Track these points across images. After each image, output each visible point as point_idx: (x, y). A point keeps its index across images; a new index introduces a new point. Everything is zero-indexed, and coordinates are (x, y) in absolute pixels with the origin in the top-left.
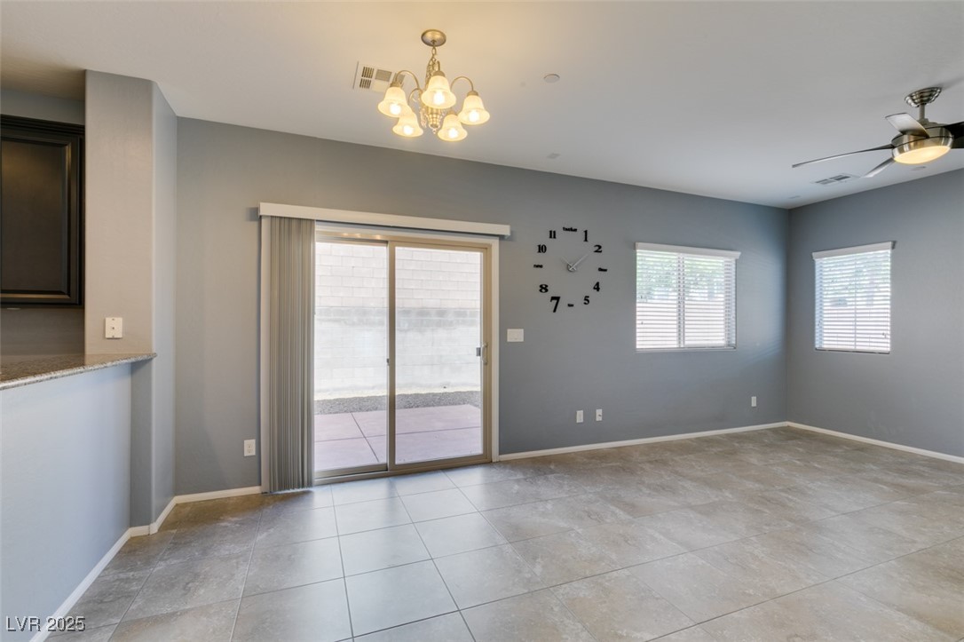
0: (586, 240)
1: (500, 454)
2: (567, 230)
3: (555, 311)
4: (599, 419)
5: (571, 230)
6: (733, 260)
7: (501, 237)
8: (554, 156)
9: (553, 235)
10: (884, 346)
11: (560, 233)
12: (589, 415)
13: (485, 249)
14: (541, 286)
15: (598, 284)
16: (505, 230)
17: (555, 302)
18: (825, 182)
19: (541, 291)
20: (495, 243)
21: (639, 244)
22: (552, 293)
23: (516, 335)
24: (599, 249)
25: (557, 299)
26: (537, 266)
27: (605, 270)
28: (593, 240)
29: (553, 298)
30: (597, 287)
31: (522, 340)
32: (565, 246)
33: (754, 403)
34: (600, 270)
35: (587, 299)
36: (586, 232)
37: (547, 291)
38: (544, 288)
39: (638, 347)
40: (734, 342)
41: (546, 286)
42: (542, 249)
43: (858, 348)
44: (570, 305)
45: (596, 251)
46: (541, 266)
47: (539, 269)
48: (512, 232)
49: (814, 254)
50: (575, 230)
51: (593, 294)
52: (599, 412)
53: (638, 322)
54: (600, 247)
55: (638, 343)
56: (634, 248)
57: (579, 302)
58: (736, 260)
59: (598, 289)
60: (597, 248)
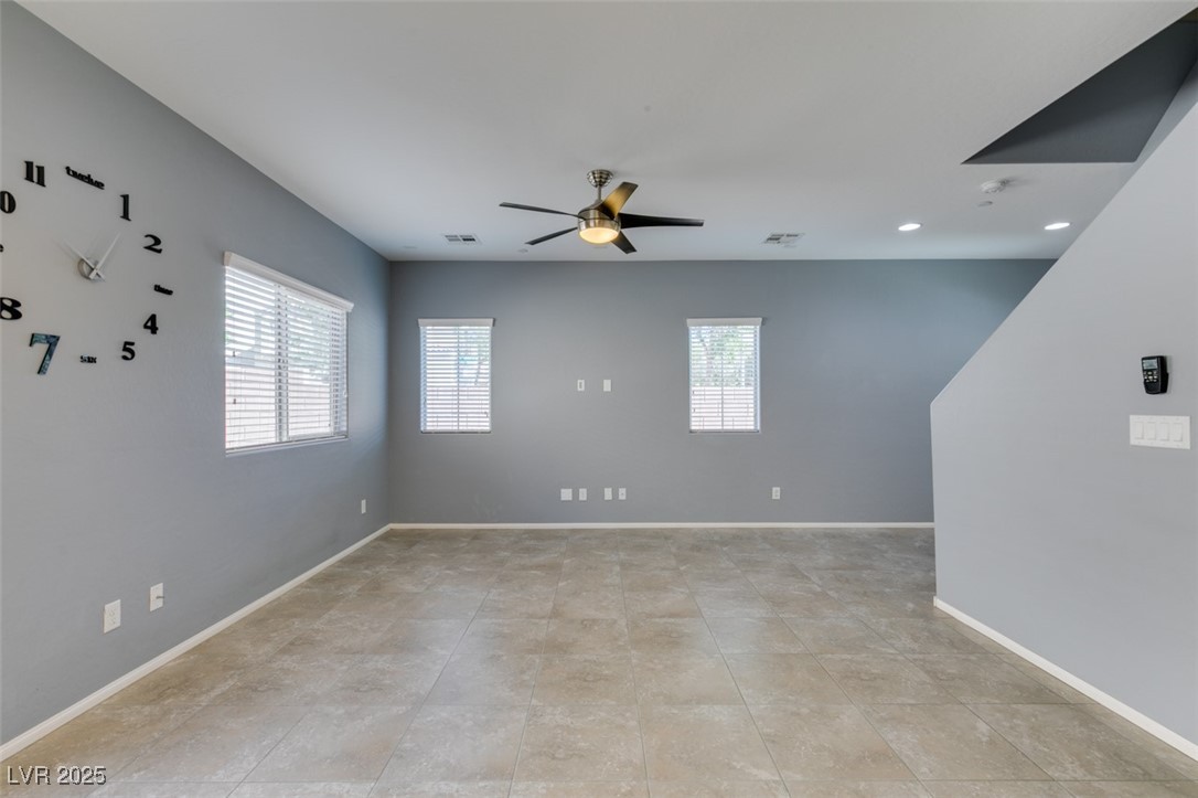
0: (126, 216)
2: (75, 175)
3: (43, 370)
4: (155, 604)
5: (88, 179)
6: (343, 314)
9: (35, 174)
15: (153, 318)
17: (42, 347)
21: (234, 257)
24: (155, 245)
25: (52, 341)
27: (169, 292)
28: (143, 221)
29: (37, 338)
30: (152, 325)
33: (364, 511)
34: (158, 289)
35: (128, 349)
36: (126, 198)
37: (16, 316)
39: (228, 446)
40: (345, 429)
41: (16, 304)
44: (92, 360)
45: (149, 248)
49: (420, 320)
50: (99, 185)
51: (142, 339)
52: (157, 590)
53: (229, 400)
54: (157, 241)
55: (228, 438)
56: (221, 260)
57: (108, 352)
58: (347, 314)
59: (154, 329)
60: (151, 242)
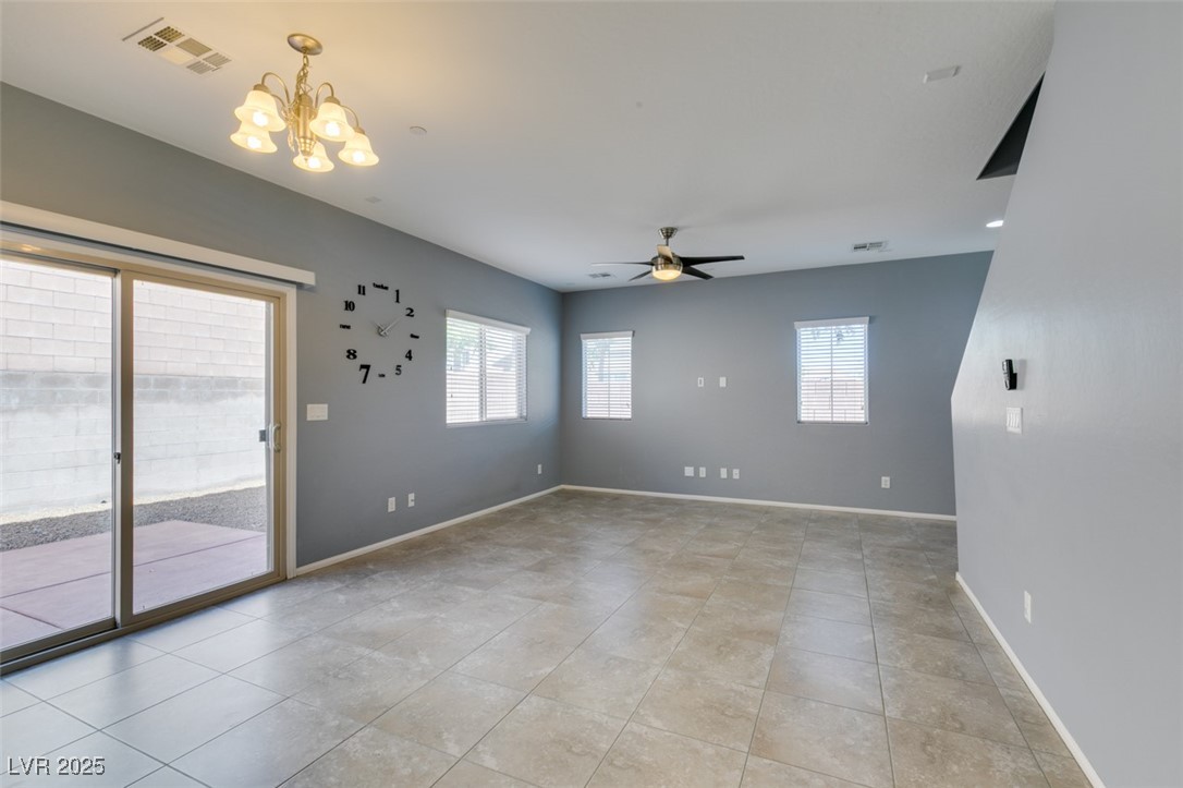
0: (398, 301)
1: (298, 566)
2: (378, 286)
3: (364, 381)
4: (411, 504)
5: (382, 287)
6: (524, 335)
7: (300, 286)
8: (374, 200)
9: (362, 290)
10: (627, 414)
11: (369, 289)
12: (402, 502)
13: (276, 299)
14: (349, 351)
15: (410, 352)
16: (308, 278)
17: (364, 371)
18: (594, 276)
19: (348, 357)
20: (291, 294)
21: (450, 312)
22: (361, 360)
23: (318, 412)
24: (411, 312)
25: (367, 367)
26: (344, 327)
27: (417, 337)
28: (405, 302)
29: (362, 367)
30: (409, 356)
31: (326, 418)
32: (374, 306)
33: (540, 472)
34: (412, 336)
35: (398, 368)
36: (397, 291)
37: (355, 357)
38: (352, 354)
39: (448, 422)
40: (525, 414)
41: (355, 352)
42: (349, 306)
43: (611, 416)
44: (383, 376)
45: (408, 315)
46: (348, 327)
47: (346, 330)
48: (317, 281)
49: (582, 336)
50: (386, 288)
51: (405, 363)
52: (412, 496)
53: (448, 395)
54: (412, 311)
55: (448, 417)
56: (445, 315)
57: (390, 371)
58: (527, 336)
59: (410, 358)
60: (409, 311)
